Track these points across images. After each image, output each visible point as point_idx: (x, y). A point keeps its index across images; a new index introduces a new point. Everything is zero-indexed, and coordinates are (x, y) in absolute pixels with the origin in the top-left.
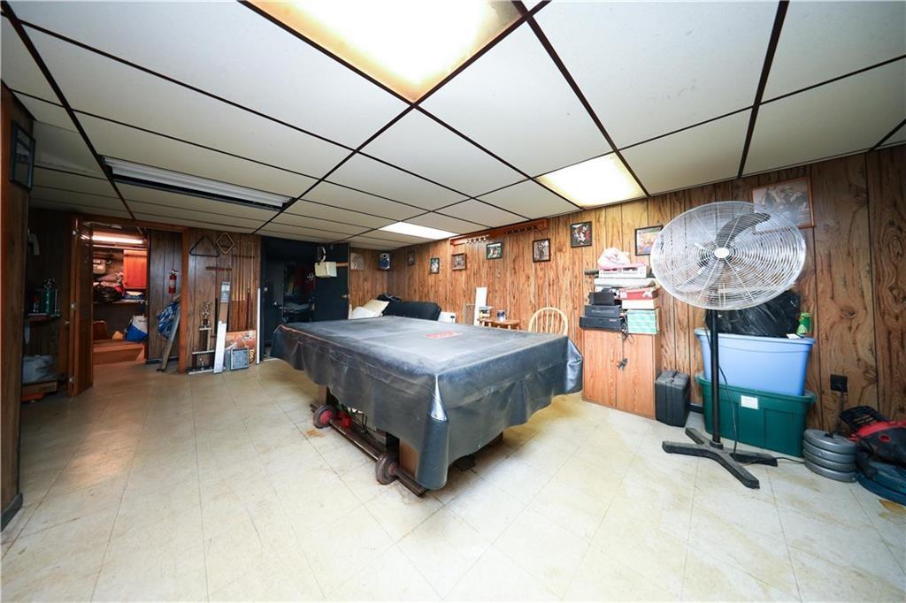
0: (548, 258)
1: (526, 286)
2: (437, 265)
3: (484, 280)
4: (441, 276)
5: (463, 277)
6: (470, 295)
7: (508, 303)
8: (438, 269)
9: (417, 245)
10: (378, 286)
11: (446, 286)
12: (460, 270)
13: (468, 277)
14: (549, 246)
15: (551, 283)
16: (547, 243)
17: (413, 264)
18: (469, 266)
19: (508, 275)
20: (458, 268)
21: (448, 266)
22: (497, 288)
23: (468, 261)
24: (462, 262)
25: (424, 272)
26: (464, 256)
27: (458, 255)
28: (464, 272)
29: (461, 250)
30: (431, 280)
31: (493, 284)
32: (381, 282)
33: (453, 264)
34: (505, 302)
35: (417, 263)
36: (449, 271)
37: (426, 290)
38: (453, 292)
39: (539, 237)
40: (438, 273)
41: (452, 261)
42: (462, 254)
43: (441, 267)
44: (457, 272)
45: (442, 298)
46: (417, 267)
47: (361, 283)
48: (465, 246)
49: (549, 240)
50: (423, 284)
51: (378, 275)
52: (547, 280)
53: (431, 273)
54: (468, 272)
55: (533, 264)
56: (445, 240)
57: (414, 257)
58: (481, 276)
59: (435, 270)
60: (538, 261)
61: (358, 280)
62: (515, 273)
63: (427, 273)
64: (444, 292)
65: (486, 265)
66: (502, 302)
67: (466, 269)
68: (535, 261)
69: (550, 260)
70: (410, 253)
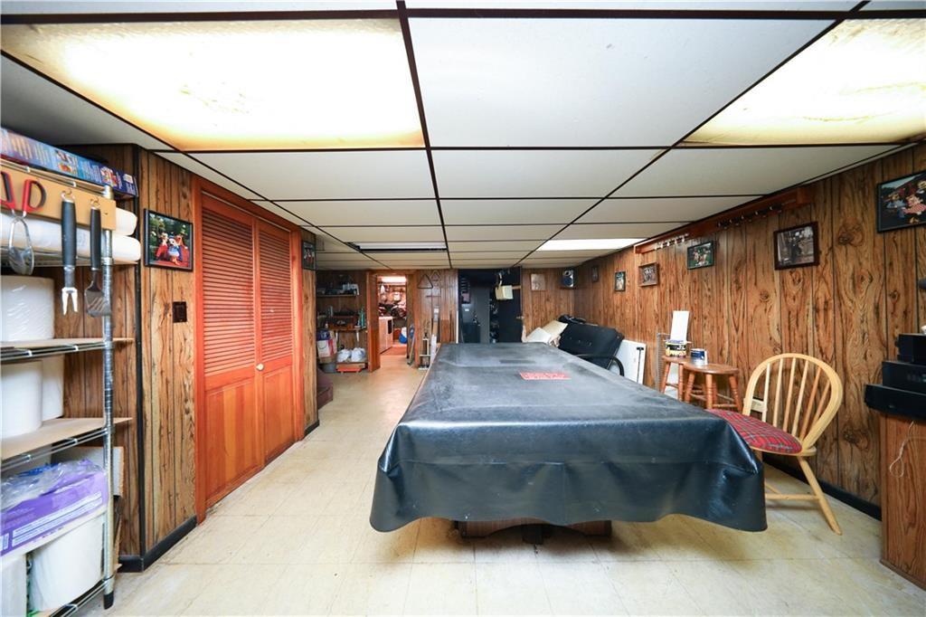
0: (811, 259)
1: (760, 310)
2: (622, 281)
3: (685, 300)
4: (627, 294)
5: (655, 295)
6: (665, 322)
7: (726, 337)
8: (624, 287)
9: (600, 257)
10: (562, 306)
11: (634, 308)
12: (652, 286)
13: (662, 296)
14: (816, 237)
15: (821, 306)
16: (808, 232)
17: (598, 280)
18: (662, 280)
19: (726, 291)
20: (647, 284)
21: (636, 282)
22: (706, 312)
23: (661, 272)
24: (654, 276)
25: (609, 289)
26: (657, 267)
27: (648, 266)
28: (656, 289)
29: (652, 259)
30: (617, 298)
31: (699, 307)
32: (567, 303)
33: (641, 279)
34: (720, 335)
35: (601, 280)
36: (637, 288)
37: (611, 312)
38: (642, 315)
39: (791, 220)
40: (624, 290)
41: (641, 275)
42: (652, 265)
43: (627, 283)
44: (648, 289)
45: (629, 322)
46: (602, 285)
47: (543, 303)
48: (656, 253)
49: (814, 226)
50: (608, 304)
51: (563, 294)
52: (810, 300)
53: (616, 291)
54: (662, 289)
55: (777, 274)
56: (631, 248)
57: (598, 271)
58: (680, 294)
59: (621, 287)
60: (788, 267)
61: (540, 302)
62: (739, 288)
63: (612, 290)
64: (631, 314)
65: (688, 277)
66: (715, 334)
67: (659, 284)
68: (779, 267)
69: (816, 263)
70: (594, 267)
